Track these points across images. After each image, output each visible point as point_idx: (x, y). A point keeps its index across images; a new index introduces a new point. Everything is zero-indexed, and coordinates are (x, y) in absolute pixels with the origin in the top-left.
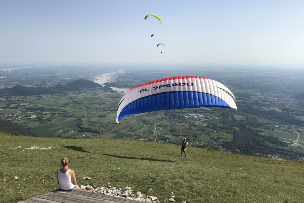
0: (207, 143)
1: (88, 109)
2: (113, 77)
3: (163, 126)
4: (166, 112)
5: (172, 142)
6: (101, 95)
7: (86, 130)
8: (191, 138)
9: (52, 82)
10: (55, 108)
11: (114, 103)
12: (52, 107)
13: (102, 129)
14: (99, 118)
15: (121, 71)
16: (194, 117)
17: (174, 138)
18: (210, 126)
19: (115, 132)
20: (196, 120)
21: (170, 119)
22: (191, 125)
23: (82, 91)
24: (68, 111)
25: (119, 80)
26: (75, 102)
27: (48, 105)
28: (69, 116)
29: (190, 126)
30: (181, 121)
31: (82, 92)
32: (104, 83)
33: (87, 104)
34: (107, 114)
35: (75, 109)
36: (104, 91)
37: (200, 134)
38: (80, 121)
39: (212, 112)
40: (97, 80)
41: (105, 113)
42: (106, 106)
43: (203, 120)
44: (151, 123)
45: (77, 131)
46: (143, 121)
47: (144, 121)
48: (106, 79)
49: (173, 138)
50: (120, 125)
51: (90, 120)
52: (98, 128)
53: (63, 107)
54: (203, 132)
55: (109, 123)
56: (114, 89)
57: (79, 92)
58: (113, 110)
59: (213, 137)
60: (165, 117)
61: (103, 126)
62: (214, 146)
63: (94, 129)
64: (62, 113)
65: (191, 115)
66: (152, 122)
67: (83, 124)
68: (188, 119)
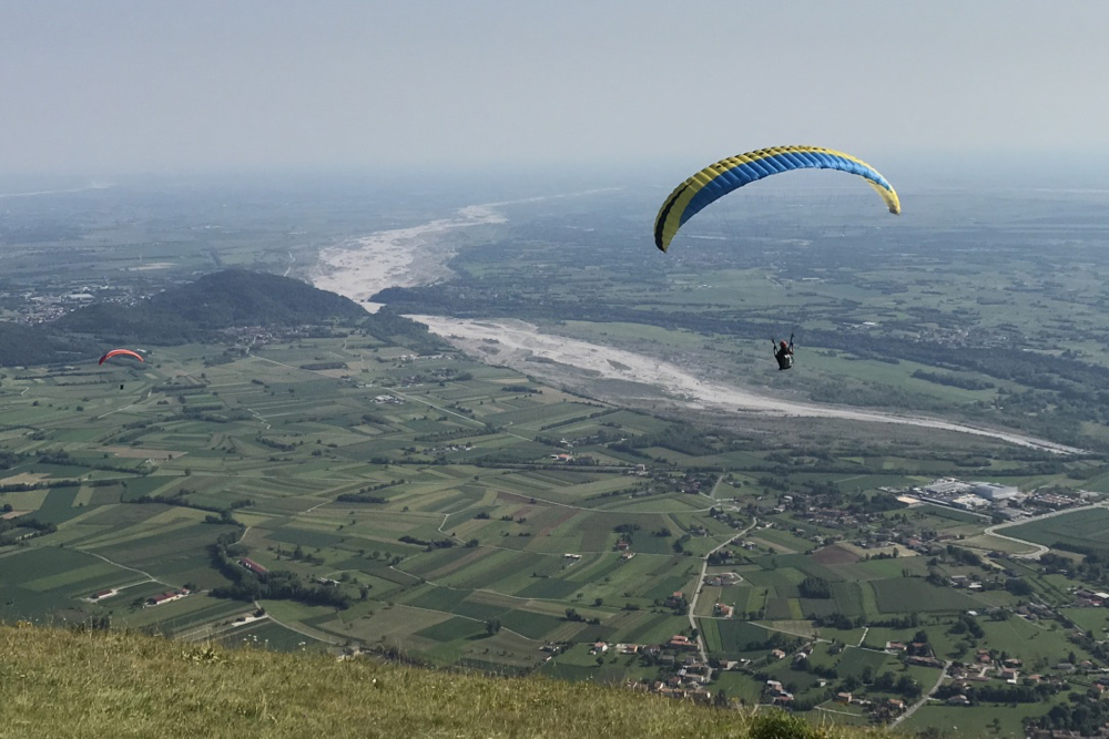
0: (1047, 670)
1: (276, 453)
2: (430, 249)
3: (750, 561)
4: (772, 470)
5: (814, 664)
6: (354, 369)
7: (265, 588)
8: (942, 641)
9: (56, 292)
10: (72, 448)
11: (438, 417)
12: (54, 447)
13: (365, 580)
14: (343, 512)
15: (485, 216)
16: (960, 500)
17: (824, 637)
18: (1064, 562)
19: (443, 598)
20: (974, 519)
21: (795, 517)
22: (941, 552)
23: (237, 346)
24: (154, 469)
25: (469, 268)
26: (196, 409)
27: (32, 432)
28: (159, 500)
29: (933, 563)
30: (873, 529)
31: (243, 352)
32: (377, 291)
33: (269, 421)
34: (393, 483)
35: (196, 453)
36: (376, 342)
37: (1001, 616)
38: (227, 530)
39: (1082, 465)
40: (330, 271)
41: (379, 476)
42: (386, 432)
43: (1020, 519)
44: (670, 541)
45: (210, 595)
46: (618, 530)
47: (627, 531)
48: (385, 268)
49: (816, 637)
50: (475, 554)
51: (289, 525)
52: (339, 572)
53: (122, 441)
54: (1023, 599)
55: (406, 539)
56: (439, 326)
57: (221, 348)
58: (432, 460)
59: (1089, 634)
60: (768, 503)
61: (369, 557)
62: (1096, 696)
63: (313, 581)
64: (115, 482)
65: (940, 485)
66: (677, 533)
67: (245, 551)
68: (919, 513)
